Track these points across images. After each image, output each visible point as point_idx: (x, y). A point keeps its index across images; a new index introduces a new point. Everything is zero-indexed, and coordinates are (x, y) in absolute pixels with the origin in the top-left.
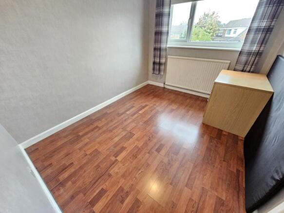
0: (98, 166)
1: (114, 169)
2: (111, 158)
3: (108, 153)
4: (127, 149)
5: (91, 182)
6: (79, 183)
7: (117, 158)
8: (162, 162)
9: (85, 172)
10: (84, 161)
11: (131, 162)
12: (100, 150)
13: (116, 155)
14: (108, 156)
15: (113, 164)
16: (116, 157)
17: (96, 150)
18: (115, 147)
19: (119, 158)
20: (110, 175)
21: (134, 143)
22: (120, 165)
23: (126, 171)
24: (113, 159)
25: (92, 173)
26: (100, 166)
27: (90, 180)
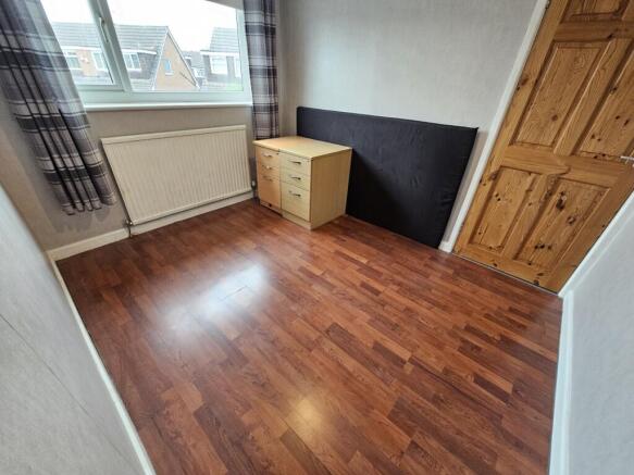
0: (435, 400)
1: (433, 365)
2: (408, 373)
3: (395, 380)
4: (378, 339)
5: (475, 410)
6: (488, 439)
7: (407, 359)
8: (397, 292)
9: (459, 433)
10: (434, 443)
11: (409, 334)
12: (390, 405)
13: (400, 362)
14: (404, 380)
15: (421, 367)
16: (405, 363)
17: (393, 417)
18: (377, 366)
19: (406, 355)
20: (447, 371)
21: (361, 326)
22: (419, 353)
23: (430, 343)
24: (409, 368)
25: (457, 412)
26: (435, 396)
27: (471, 412)
